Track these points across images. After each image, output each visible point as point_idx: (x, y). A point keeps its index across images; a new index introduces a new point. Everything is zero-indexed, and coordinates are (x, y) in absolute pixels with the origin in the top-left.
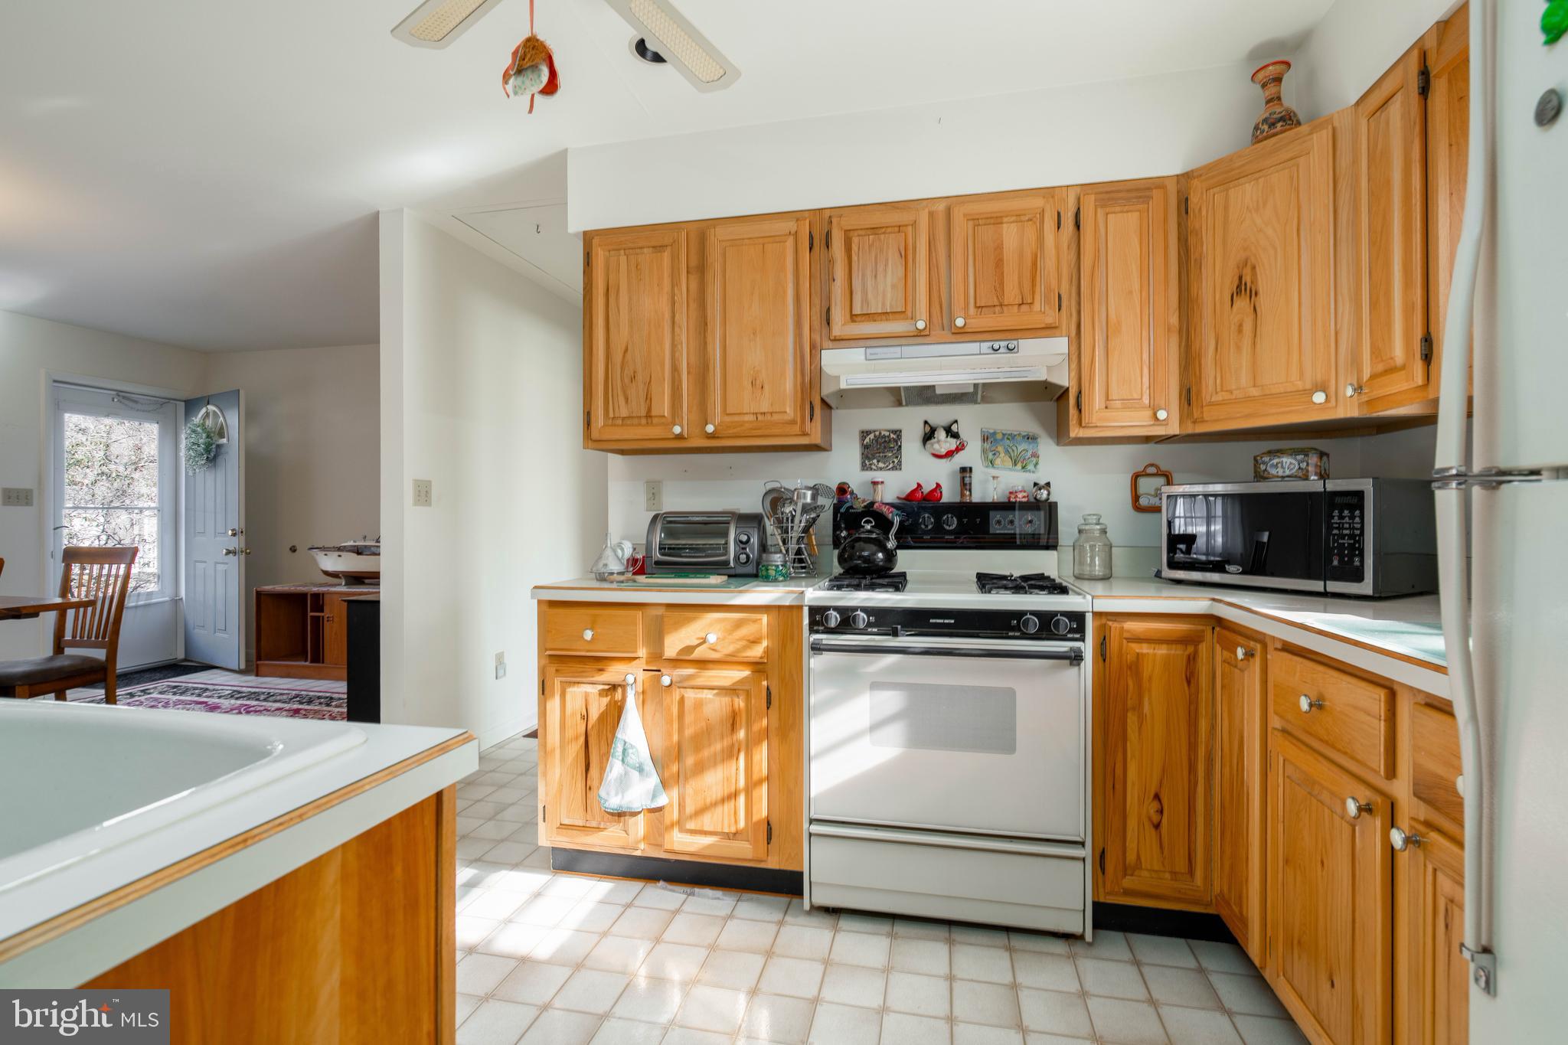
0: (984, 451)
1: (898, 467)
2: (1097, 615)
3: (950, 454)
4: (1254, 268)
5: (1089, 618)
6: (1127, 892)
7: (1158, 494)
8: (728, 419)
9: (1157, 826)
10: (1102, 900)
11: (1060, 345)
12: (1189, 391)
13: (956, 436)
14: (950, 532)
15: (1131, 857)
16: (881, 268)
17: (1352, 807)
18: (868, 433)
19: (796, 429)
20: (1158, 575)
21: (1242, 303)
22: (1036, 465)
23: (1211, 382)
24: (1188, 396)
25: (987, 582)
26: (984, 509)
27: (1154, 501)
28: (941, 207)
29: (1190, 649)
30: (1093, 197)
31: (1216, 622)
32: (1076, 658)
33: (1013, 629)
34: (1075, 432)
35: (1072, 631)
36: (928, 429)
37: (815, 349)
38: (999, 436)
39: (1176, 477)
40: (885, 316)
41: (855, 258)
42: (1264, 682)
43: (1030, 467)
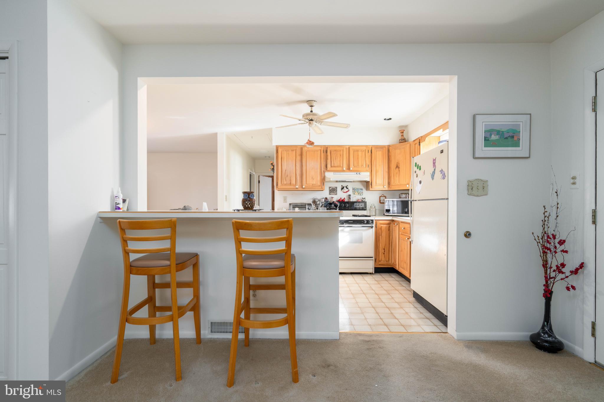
0: (353, 191)
1: (336, 194)
2: (375, 220)
3: (347, 192)
4: (399, 164)
5: (374, 220)
6: (380, 265)
7: (384, 200)
8: (307, 185)
9: (384, 254)
10: (376, 267)
11: (368, 174)
12: (389, 183)
13: (348, 188)
14: (347, 207)
15: (380, 259)
16: (337, 158)
17: (407, 239)
18: (331, 187)
19: (320, 187)
20: (384, 214)
21: (397, 169)
22: (362, 194)
23: (393, 182)
24: (389, 184)
25: (354, 216)
26: (353, 203)
27: (383, 201)
28: (348, 147)
29: (389, 225)
30: (374, 148)
31: (393, 221)
32: (372, 227)
33: (362, 223)
34: (371, 189)
35: (372, 223)
36: (342, 187)
37: (324, 172)
38: (356, 189)
39: (387, 197)
40: (337, 166)
41: (332, 155)
42: (399, 228)
43: (361, 195)
